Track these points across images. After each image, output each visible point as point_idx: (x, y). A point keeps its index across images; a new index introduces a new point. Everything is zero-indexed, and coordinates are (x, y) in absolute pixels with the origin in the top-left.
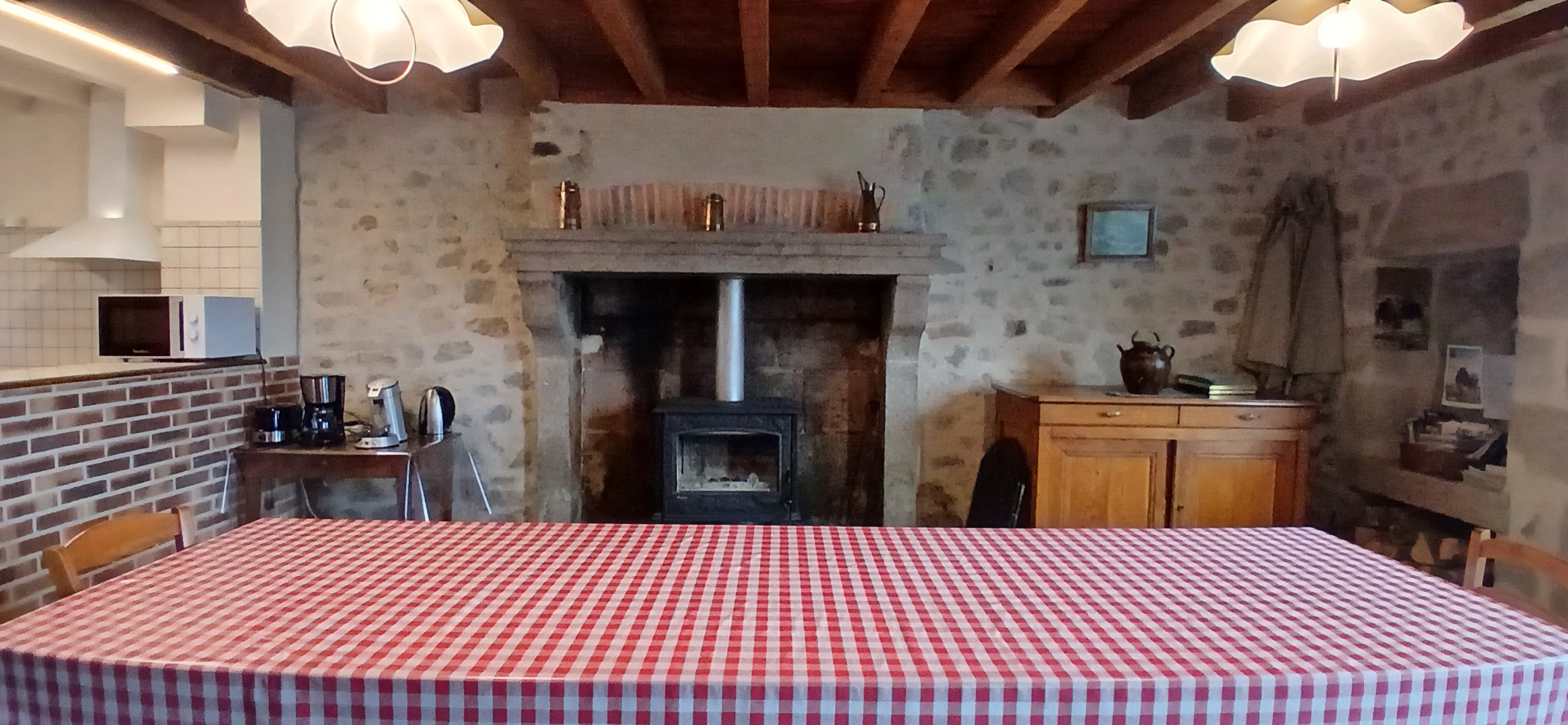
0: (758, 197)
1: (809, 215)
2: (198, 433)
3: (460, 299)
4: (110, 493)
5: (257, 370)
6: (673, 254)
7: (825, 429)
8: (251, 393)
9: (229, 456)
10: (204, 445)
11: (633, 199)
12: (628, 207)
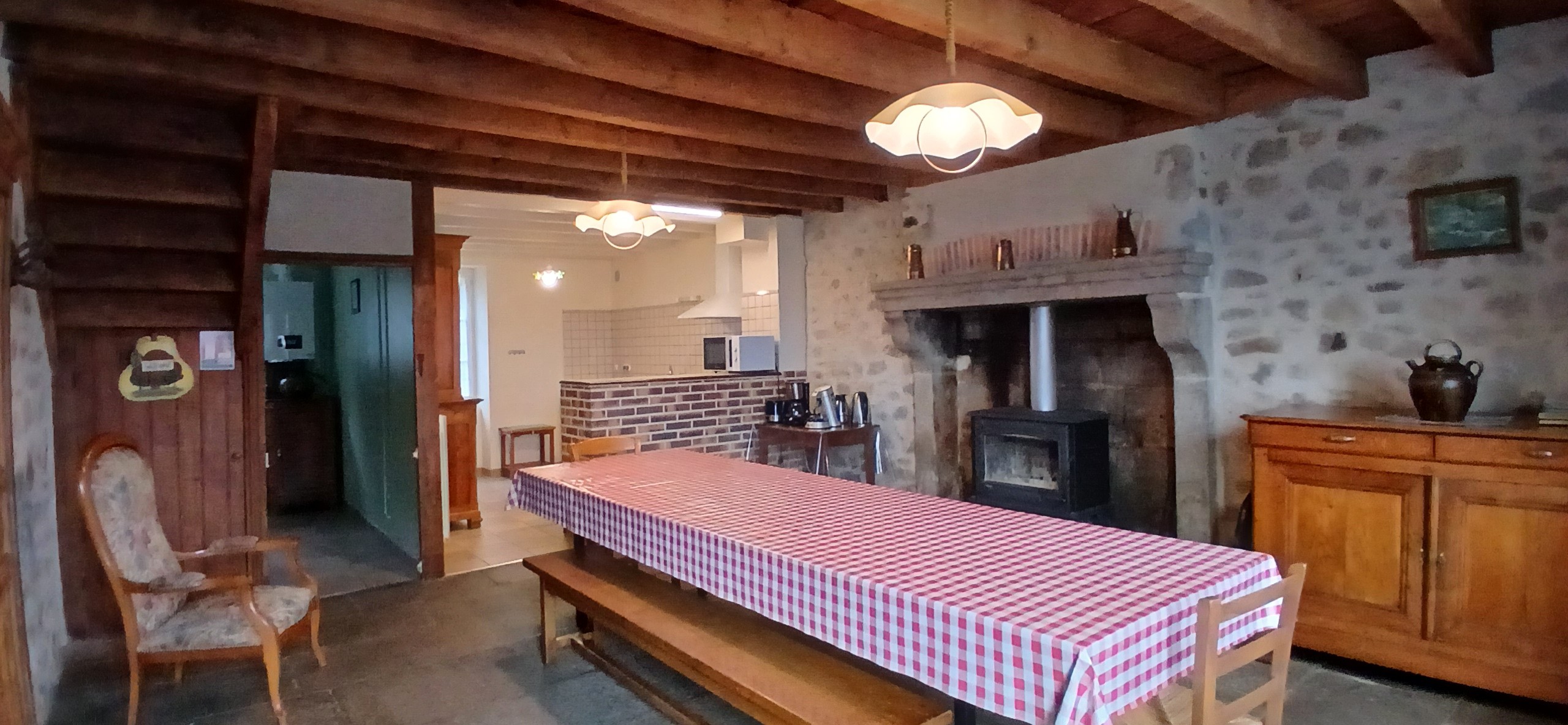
0: (1045, 236)
1: (1085, 244)
2: (732, 413)
3: (880, 331)
4: (678, 439)
5: (774, 378)
6: (970, 291)
7: (1146, 444)
8: (770, 392)
9: (754, 427)
10: (738, 420)
11: (959, 249)
12: (957, 257)
